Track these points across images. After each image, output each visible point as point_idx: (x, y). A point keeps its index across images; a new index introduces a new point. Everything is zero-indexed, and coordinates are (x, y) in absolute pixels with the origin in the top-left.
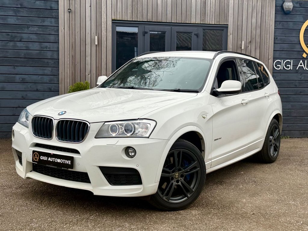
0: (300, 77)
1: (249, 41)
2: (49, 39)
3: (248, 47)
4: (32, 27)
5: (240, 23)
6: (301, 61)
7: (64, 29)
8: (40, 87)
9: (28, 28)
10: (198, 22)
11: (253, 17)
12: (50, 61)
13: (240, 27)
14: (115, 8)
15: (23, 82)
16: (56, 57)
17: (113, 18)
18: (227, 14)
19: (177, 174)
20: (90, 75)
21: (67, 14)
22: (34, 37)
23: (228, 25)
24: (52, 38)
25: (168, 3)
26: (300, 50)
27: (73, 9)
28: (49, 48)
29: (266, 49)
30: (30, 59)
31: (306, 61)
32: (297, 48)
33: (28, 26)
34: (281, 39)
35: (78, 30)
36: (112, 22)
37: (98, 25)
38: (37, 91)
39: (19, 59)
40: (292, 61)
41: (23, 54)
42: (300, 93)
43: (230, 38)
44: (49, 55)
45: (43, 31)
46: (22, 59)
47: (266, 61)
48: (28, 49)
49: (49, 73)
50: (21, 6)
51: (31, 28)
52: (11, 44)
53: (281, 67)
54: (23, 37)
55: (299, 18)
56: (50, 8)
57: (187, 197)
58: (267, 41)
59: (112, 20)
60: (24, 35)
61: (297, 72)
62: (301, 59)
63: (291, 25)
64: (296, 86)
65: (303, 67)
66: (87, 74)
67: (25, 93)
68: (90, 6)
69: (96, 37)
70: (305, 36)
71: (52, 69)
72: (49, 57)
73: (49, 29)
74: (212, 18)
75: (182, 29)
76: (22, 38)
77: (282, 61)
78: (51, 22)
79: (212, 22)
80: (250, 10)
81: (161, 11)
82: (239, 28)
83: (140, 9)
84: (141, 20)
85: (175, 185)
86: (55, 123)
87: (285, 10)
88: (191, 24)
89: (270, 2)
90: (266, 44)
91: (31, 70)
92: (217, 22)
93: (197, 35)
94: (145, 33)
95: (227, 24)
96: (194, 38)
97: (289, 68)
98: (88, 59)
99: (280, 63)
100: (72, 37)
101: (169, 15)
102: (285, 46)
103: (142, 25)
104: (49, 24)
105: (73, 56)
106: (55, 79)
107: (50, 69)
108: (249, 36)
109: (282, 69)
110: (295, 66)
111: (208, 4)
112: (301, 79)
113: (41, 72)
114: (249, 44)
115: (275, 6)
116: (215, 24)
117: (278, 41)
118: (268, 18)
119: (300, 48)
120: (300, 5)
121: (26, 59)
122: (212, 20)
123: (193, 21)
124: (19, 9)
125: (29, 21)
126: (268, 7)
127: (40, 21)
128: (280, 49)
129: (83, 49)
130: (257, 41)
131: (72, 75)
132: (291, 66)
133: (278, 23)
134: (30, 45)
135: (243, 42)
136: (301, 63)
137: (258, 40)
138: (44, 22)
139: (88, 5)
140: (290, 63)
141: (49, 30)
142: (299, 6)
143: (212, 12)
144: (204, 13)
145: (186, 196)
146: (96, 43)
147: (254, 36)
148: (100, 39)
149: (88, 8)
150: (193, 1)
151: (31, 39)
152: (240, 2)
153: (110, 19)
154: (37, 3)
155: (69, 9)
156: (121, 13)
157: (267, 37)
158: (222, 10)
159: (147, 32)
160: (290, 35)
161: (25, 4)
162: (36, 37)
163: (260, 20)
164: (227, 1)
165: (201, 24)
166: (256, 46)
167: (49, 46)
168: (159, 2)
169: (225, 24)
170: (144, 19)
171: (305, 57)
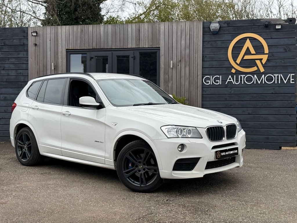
0: (230, 91)
1: (179, 60)
2: (22, 67)
3: (178, 65)
4: (11, 59)
5: (170, 45)
6: (230, 76)
7: (32, 59)
9: (9, 59)
10: (134, 46)
11: (182, 39)
12: (22, 83)
13: (170, 49)
14: (68, 40)
15: (5, 99)
16: (26, 80)
17: (67, 48)
18: (158, 38)
21: (34, 47)
23: (160, 47)
24: (24, 66)
25: (109, 33)
26: (229, 66)
27: (38, 43)
28: (22, 74)
29: (195, 66)
30: (9, 83)
31: (235, 76)
32: (226, 65)
34: (210, 57)
35: (41, 59)
37: (56, 54)
39: (3, 83)
40: (221, 76)
41: (5, 79)
42: (230, 106)
43: (162, 59)
44: (22, 78)
45: (18, 62)
46: (5, 83)
47: (195, 77)
48: (8, 75)
50: (4, 44)
53: (210, 83)
54: (6, 67)
55: (226, 37)
56: (23, 44)
59: (66, 50)
60: (5, 65)
61: (226, 86)
62: (230, 74)
63: (219, 44)
64: (226, 99)
65: (232, 81)
67: (6, 108)
68: (50, 40)
69: (53, 64)
70: (233, 53)
72: (22, 81)
73: (22, 60)
74: (146, 43)
75: (121, 53)
76: (4, 67)
77: (211, 76)
78: (24, 54)
79: (145, 46)
80: (179, 34)
81: (103, 40)
82: (170, 50)
83: (87, 39)
84: (88, 48)
87: (212, 30)
88: (128, 48)
89: (197, 25)
90: (195, 62)
92: (150, 45)
94: (91, 59)
95: (159, 47)
96: (131, 60)
99: (209, 79)
100: (38, 65)
101: (110, 43)
102: (214, 63)
103: (89, 52)
104: (22, 56)
108: (179, 56)
109: (211, 84)
110: (224, 81)
111: (142, 31)
112: (230, 93)
114: (179, 63)
115: (203, 28)
116: (149, 47)
117: (207, 59)
118: (196, 39)
119: (229, 64)
120: (228, 25)
121: (7, 83)
122: (146, 44)
123: (130, 46)
124: (2, 46)
125: (9, 55)
126: (196, 29)
127: (17, 54)
128: (209, 66)
129: (45, 73)
130: (186, 61)
132: (220, 81)
133: (207, 43)
134: (10, 72)
136: (230, 78)
137: (187, 59)
138: (19, 54)
139: (48, 40)
140: (219, 79)
141: (23, 61)
142: (227, 26)
143: (146, 37)
144: (138, 39)
146: (53, 68)
147: (184, 56)
148: (57, 65)
149: (48, 42)
150: (130, 29)
151: (11, 68)
152: (170, 27)
153: (64, 48)
154: (15, 41)
155: (34, 44)
156: (72, 44)
157: (195, 56)
158: (155, 35)
159: (93, 58)
160: (218, 53)
161: (7, 42)
162: (13, 66)
163: (188, 41)
164: (158, 27)
165: (136, 48)
166: (186, 64)
167: (22, 73)
168: (102, 33)
169: (157, 46)
170: (90, 47)
171: (234, 73)
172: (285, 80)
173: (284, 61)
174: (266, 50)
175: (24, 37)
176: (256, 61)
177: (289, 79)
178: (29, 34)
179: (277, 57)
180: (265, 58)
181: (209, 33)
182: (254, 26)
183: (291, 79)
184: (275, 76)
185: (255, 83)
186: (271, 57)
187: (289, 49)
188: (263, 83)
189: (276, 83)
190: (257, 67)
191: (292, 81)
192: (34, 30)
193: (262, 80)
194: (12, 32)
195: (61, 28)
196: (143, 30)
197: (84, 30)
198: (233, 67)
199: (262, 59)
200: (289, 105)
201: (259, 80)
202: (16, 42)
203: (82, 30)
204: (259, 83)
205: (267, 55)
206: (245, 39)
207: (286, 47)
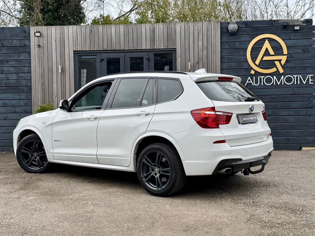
1: (197, 62)
2: (24, 70)
3: (196, 67)
4: (10, 61)
5: (187, 46)
6: (249, 78)
7: (35, 61)
8: (17, 109)
9: (8, 62)
10: (148, 47)
11: (199, 40)
12: (25, 88)
13: (187, 50)
14: (76, 41)
15: (5, 105)
16: (29, 84)
17: (74, 50)
18: (174, 39)
20: (56, 98)
21: (37, 49)
22: (12, 69)
23: (176, 49)
24: (26, 69)
26: (248, 67)
27: (42, 44)
29: (214, 69)
30: (10, 87)
31: (254, 77)
32: (245, 66)
33: (7, 61)
34: (228, 59)
35: (46, 61)
36: (74, 53)
37: (62, 55)
38: (15, 112)
39: (1, 88)
41: (4, 84)
43: (179, 60)
44: (24, 83)
45: (19, 64)
46: (4, 88)
48: (8, 79)
49: (24, 98)
50: (2, 45)
51: (10, 62)
54: (5, 70)
55: (245, 38)
56: (24, 45)
59: (74, 51)
60: (4, 68)
62: (249, 76)
63: (238, 45)
65: (251, 83)
66: (54, 97)
67: (6, 115)
68: (56, 41)
69: (60, 67)
70: (252, 54)
71: (27, 94)
72: (24, 85)
73: (23, 62)
74: (161, 44)
75: (134, 55)
76: (3, 71)
78: (25, 56)
79: (161, 47)
80: (196, 34)
81: (115, 41)
83: (96, 40)
84: (98, 49)
87: (230, 31)
88: (142, 50)
90: (213, 64)
91: (10, 96)
92: (166, 47)
95: (175, 48)
96: (145, 62)
98: (55, 85)
100: (42, 67)
101: (122, 44)
102: (233, 64)
103: (99, 53)
104: (23, 58)
105: (42, 83)
106: (29, 103)
107: (25, 94)
108: (196, 57)
110: (243, 82)
111: (156, 32)
113: (18, 97)
114: (197, 64)
115: (221, 29)
116: (164, 48)
117: (225, 60)
118: (214, 40)
119: (248, 65)
120: (246, 25)
121: (6, 87)
123: (144, 47)
124: (1, 48)
125: (8, 57)
126: (214, 30)
127: (17, 56)
128: (228, 67)
129: (50, 77)
131: (42, 99)
133: (225, 44)
134: (10, 76)
136: (249, 79)
137: (205, 61)
138: (20, 56)
139: (53, 41)
142: (245, 27)
143: (161, 38)
144: (153, 40)
146: (60, 71)
147: (201, 57)
148: (64, 68)
149: (54, 43)
150: (143, 30)
151: (10, 71)
152: (186, 28)
153: (72, 50)
154: (14, 41)
155: (38, 45)
156: (81, 45)
157: (213, 57)
158: (170, 36)
159: (103, 60)
160: (237, 54)
161: (5, 43)
162: (13, 69)
163: (206, 42)
164: (174, 27)
165: (151, 49)
167: (24, 76)
168: (113, 33)
169: (173, 48)
170: (100, 48)
171: (253, 74)
172: (304, 81)
173: (302, 62)
174: (285, 51)
175: (25, 37)
176: (275, 62)
177: (308, 80)
178: (31, 34)
179: (295, 58)
180: (284, 59)
181: (227, 33)
182: (272, 27)
183: (310, 80)
184: (294, 77)
185: (275, 84)
186: (290, 57)
187: (307, 50)
188: (283, 84)
189: (295, 84)
190: (277, 68)
191: (311, 82)
192: (37, 30)
193: (282, 81)
194: (11, 32)
195: (67, 28)
196: (158, 30)
197: (93, 31)
198: (252, 68)
199: (281, 60)
200: (308, 106)
201: (279, 81)
202: (16, 43)
203: (91, 31)
204: (279, 84)
205: (286, 56)
206: (263, 40)
207: (304, 48)
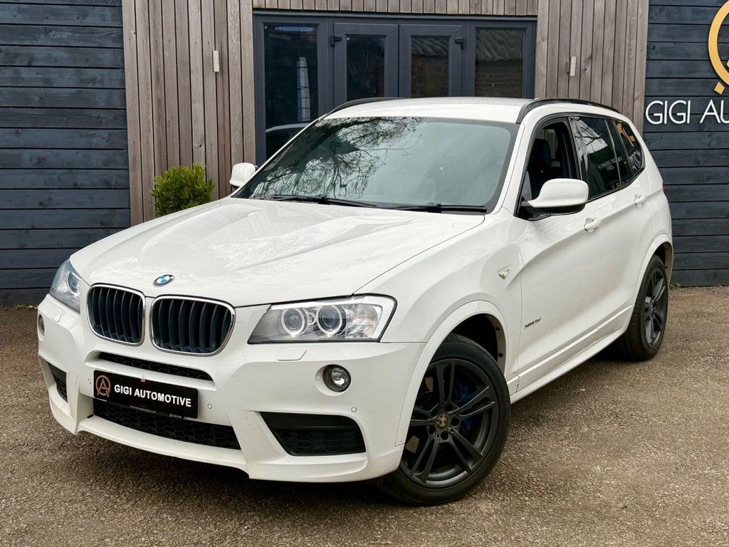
0: (708, 140)
1: (587, 56)
2: (99, 59)
3: (585, 70)
4: (56, 30)
5: (565, 12)
6: (711, 103)
7: (136, 33)
8: (81, 178)
9: (47, 32)
10: (464, 9)
12: (103, 114)
13: (565, 22)
15: (41, 166)
16: (117, 104)
17: (256, 5)
19: (443, 419)
20: (203, 147)
22: (62, 55)
23: (536, 16)
24: (107, 57)
26: (709, 75)
28: (101, 82)
29: (629, 75)
30: (55, 111)
31: (722, 102)
32: (703, 72)
33: (46, 29)
34: (663, 49)
35: (169, 35)
36: (253, 14)
37: (220, 20)
38: (76, 187)
39: (29, 111)
40: (689, 102)
41: (37, 99)
42: (708, 179)
43: (542, 48)
44: (101, 98)
45: (84, 41)
46: (35, 111)
47: (628, 104)
48: (48, 84)
49: (103, 144)
51: (54, 32)
52: (8, 73)
53: (662, 118)
54: (37, 56)
57: (468, 470)
58: (629, 54)
59: (254, 9)
60: (36, 50)
61: (700, 129)
62: (710, 97)
63: (688, 15)
64: (698, 162)
65: (714, 116)
66: (195, 145)
67: (46, 194)
69: (216, 54)
70: (721, 40)
71: (110, 134)
72: (102, 106)
73: (98, 35)
75: (424, 29)
76: (32, 59)
77: (666, 102)
78: (103, 17)
79: (497, 9)
82: (562, 25)
84: (324, 7)
85: (440, 444)
86: (148, 305)
88: (446, 15)
90: (629, 63)
92: (510, 9)
93: (461, 44)
94: (335, 41)
95: (534, 14)
96: (453, 49)
97: (682, 120)
98: (197, 107)
99: (660, 108)
100: (157, 54)
102: (674, 66)
103: (328, 19)
104: (97, 22)
105: (159, 102)
106: (119, 159)
107: (105, 133)
108: (587, 44)
109: (665, 122)
110: (696, 114)
112: (709, 145)
113: (83, 142)
114: (588, 63)
116: (506, 14)
117: (656, 53)
119: (709, 71)
121: (45, 111)
122: (498, 5)
123: (452, 9)
125: (48, 15)
127: (76, 16)
128: (662, 73)
129: (184, 82)
130: (606, 57)
131: (160, 148)
132: (687, 114)
133: (658, 10)
134: (54, 75)
135: (573, 59)
136: (711, 107)
137: (609, 52)
138: (85, 16)
140: (682, 108)
141: (100, 38)
145: (464, 468)
146: (217, 69)
147: (600, 42)
148: (225, 58)
151: (56, 61)
153: (248, 4)
157: (629, 44)
159: (339, 39)
160: (684, 40)
162: (66, 55)
165: (470, 15)
166: (605, 67)
167: (99, 78)
169: (530, 14)
170: (331, 4)
171: (721, 93)
198: (719, 78)
